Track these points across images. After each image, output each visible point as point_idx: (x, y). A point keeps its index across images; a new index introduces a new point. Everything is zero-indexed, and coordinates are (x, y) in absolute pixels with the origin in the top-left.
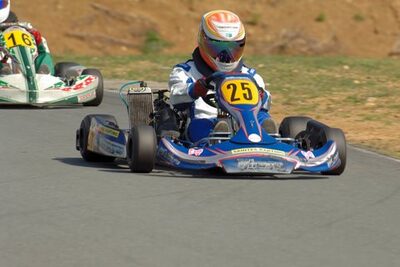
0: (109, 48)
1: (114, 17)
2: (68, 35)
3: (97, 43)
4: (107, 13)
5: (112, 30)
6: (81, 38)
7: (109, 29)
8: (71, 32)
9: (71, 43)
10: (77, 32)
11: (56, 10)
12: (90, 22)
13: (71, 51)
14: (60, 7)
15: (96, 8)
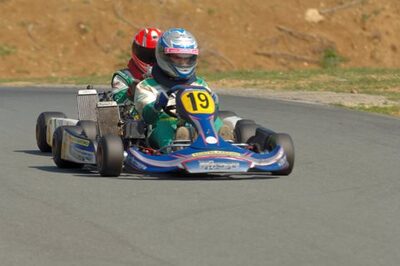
0: (292, 64)
1: (296, 37)
2: (257, 54)
3: (282, 60)
4: (291, 33)
5: (295, 48)
6: (269, 56)
7: (293, 48)
8: (259, 51)
9: (261, 60)
10: (265, 50)
11: (246, 31)
12: (276, 41)
13: (260, 67)
14: (249, 29)
15: (280, 29)
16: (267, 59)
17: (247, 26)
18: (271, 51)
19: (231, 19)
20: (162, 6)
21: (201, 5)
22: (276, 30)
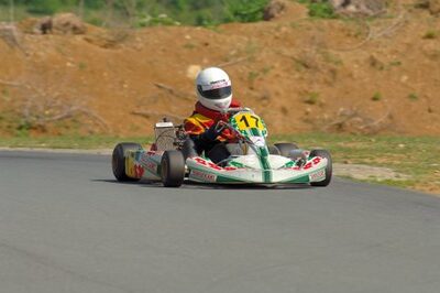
16: (145, 120)
17: (122, 83)
18: (149, 112)
19: (105, 74)
20: (29, 58)
21: (71, 59)
22: (155, 87)
